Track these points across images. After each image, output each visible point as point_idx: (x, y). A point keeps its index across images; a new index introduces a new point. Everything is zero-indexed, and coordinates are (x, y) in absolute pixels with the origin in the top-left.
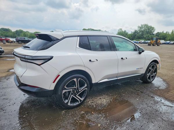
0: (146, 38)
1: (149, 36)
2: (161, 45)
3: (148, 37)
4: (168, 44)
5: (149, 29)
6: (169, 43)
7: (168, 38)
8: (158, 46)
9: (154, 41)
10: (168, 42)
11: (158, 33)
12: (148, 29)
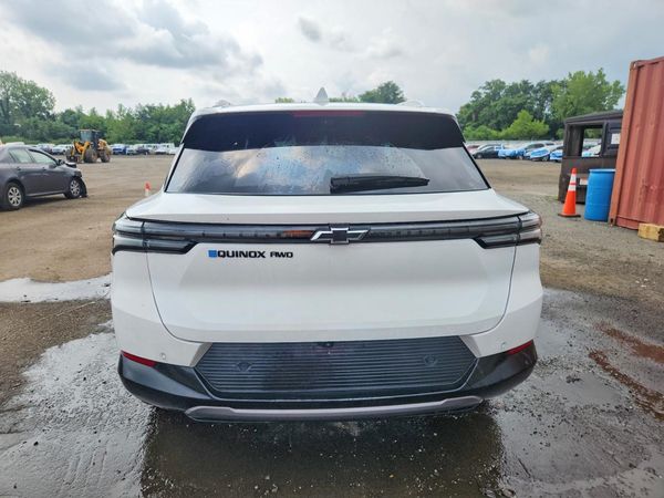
0: (30, 132)
1: (40, 126)
2: (113, 159)
3: (36, 127)
4: (123, 153)
5: (28, 96)
6: (124, 150)
7: (114, 135)
8: (104, 161)
9: (86, 144)
10: (121, 146)
11: (69, 112)
12: (25, 95)
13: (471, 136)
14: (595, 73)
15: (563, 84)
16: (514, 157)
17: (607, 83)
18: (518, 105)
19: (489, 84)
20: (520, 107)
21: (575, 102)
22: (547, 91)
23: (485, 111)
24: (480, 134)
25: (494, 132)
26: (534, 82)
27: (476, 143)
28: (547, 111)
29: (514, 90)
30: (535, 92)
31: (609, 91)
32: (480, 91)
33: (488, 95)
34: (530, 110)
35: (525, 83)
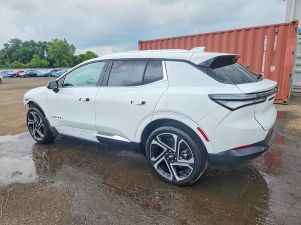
13: (10, 66)
14: (63, 40)
15: (50, 44)
16: (46, 76)
17: (69, 45)
18: (31, 52)
19: (13, 40)
20: (33, 53)
21: (58, 52)
22: (44, 46)
23: (14, 54)
24: (15, 65)
25: (23, 65)
26: (36, 41)
27: (22, 70)
28: (45, 55)
29: (26, 44)
30: (39, 46)
31: (70, 48)
32: (9, 43)
33: (13, 46)
34: (38, 54)
35: (32, 41)
